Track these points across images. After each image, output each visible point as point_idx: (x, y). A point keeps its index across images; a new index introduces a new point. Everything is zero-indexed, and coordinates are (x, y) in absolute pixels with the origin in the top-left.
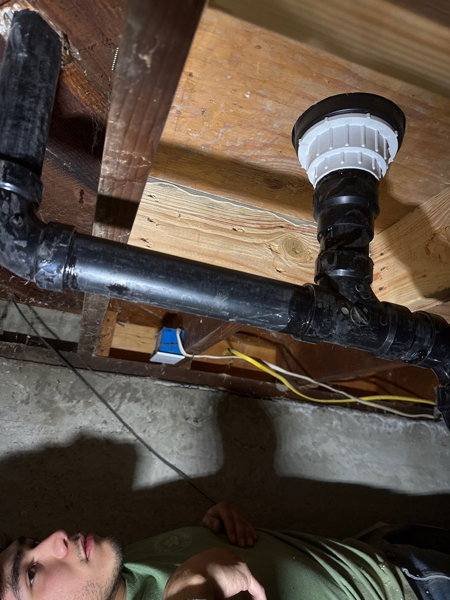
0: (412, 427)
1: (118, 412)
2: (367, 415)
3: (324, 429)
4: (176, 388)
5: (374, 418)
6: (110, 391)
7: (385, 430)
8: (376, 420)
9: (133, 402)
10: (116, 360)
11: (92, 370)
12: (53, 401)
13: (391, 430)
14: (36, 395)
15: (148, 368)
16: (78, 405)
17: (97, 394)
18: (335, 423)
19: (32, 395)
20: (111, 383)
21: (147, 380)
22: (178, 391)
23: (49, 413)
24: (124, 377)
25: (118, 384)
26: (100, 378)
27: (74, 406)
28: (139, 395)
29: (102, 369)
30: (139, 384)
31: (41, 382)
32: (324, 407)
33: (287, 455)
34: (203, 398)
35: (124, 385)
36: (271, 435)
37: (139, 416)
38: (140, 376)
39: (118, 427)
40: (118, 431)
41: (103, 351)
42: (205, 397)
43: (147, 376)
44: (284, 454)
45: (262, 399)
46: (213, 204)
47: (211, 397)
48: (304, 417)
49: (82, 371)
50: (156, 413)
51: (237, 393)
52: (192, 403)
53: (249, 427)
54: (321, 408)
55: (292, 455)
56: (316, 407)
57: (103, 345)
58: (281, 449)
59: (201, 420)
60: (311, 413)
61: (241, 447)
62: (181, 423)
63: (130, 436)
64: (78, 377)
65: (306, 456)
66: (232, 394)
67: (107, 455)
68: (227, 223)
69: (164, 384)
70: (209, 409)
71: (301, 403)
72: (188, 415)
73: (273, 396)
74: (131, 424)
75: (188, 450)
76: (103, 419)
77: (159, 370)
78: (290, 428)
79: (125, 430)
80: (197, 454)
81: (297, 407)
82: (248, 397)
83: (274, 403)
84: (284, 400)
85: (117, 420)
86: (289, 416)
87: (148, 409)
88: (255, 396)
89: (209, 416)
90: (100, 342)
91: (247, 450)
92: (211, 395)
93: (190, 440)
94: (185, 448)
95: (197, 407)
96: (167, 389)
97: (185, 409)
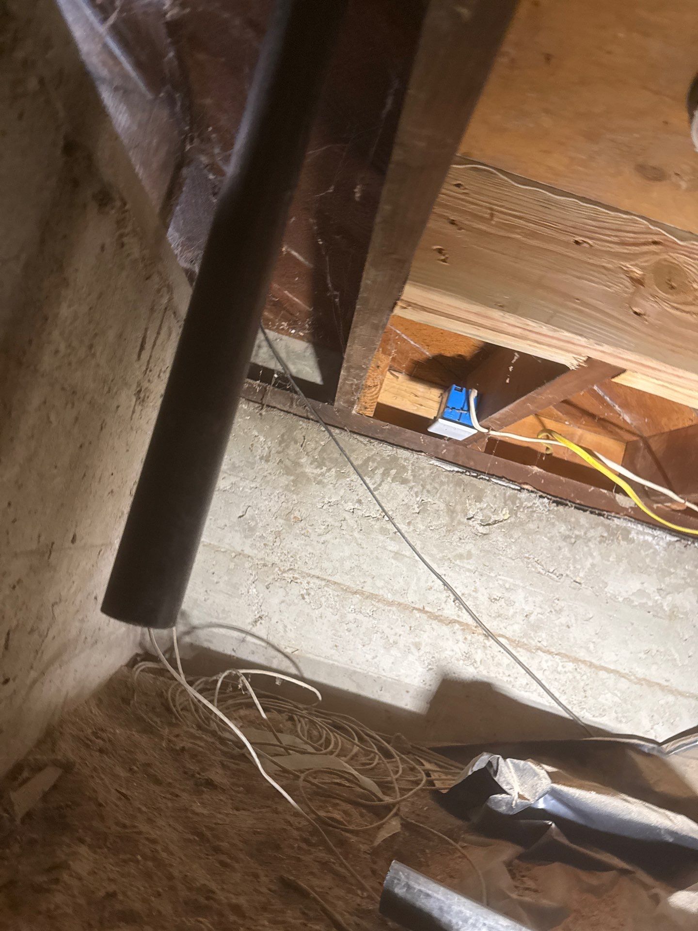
1: (375, 493)
3: (681, 573)
4: (459, 474)
6: (370, 463)
9: (398, 483)
10: (382, 422)
11: (350, 431)
12: (299, 463)
14: (278, 452)
15: (424, 441)
16: (328, 474)
17: (352, 464)
19: (273, 452)
20: (373, 452)
21: (420, 456)
22: (461, 479)
23: (292, 478)
24: (389, 447)
25: (381, 455)
26: (360, 443)
27: (323, 474)
28: (408, 475)
29: (362, 433)
30: (409, 461)
31: (286, 437)
32: (688, 540)
33: (614, 598)
34: (497, 495)
35: (388, 458)
36: (593, 565)
37: (404, 503)
38: (412, 450)
39: (374, 511)
40: (375, 516)
41: (366, 408)
42: (500, 494)
43: (421, 452)
44: (609, 595)
45: (588, 512)
46: (549, 200)
47: (509, 496)
48: (651, 551)
49: (337, 431)
50: (426, 502)
51: (550, 497)
52: (479, 499)
53: (560, 548)
54: (683, 541)
55: (621, 599)
56: (676, 539)
57: (368, 401)
58: (606, 587)
59: (489, 525)
60: (665, 546)
61: (543, 572)
62: (460, 523)
63: (390, 526)
64: (331, 437)
65: (642, 605)
66: (541, 497)
67: (358, 544)
68: (566, 231)
69: (444, 467)
70: (504, 512)
71: (652, 529)
72: (471, 513)
73: (607, 511)
74: (392, 510)
75: (465, 561)
76: (357, 498)
77: (437, 446)
78: (625, 561)
79: (383, 517)
80: (477, 568)
81: (643, 533)
82: (567, 505)
83: (607, 522)
84: (625, 519)
85: (375, 502)
86: (628, 544)
87: (417, 496)
88: (577, 506)
89: (501, 521)
90: (364, 396)
91: (553, 579)
92: (509, 492)
93: (469, 547)
94: (460, 557)
95: (485, 505)
96: (448, 473)
97: (468, 505)
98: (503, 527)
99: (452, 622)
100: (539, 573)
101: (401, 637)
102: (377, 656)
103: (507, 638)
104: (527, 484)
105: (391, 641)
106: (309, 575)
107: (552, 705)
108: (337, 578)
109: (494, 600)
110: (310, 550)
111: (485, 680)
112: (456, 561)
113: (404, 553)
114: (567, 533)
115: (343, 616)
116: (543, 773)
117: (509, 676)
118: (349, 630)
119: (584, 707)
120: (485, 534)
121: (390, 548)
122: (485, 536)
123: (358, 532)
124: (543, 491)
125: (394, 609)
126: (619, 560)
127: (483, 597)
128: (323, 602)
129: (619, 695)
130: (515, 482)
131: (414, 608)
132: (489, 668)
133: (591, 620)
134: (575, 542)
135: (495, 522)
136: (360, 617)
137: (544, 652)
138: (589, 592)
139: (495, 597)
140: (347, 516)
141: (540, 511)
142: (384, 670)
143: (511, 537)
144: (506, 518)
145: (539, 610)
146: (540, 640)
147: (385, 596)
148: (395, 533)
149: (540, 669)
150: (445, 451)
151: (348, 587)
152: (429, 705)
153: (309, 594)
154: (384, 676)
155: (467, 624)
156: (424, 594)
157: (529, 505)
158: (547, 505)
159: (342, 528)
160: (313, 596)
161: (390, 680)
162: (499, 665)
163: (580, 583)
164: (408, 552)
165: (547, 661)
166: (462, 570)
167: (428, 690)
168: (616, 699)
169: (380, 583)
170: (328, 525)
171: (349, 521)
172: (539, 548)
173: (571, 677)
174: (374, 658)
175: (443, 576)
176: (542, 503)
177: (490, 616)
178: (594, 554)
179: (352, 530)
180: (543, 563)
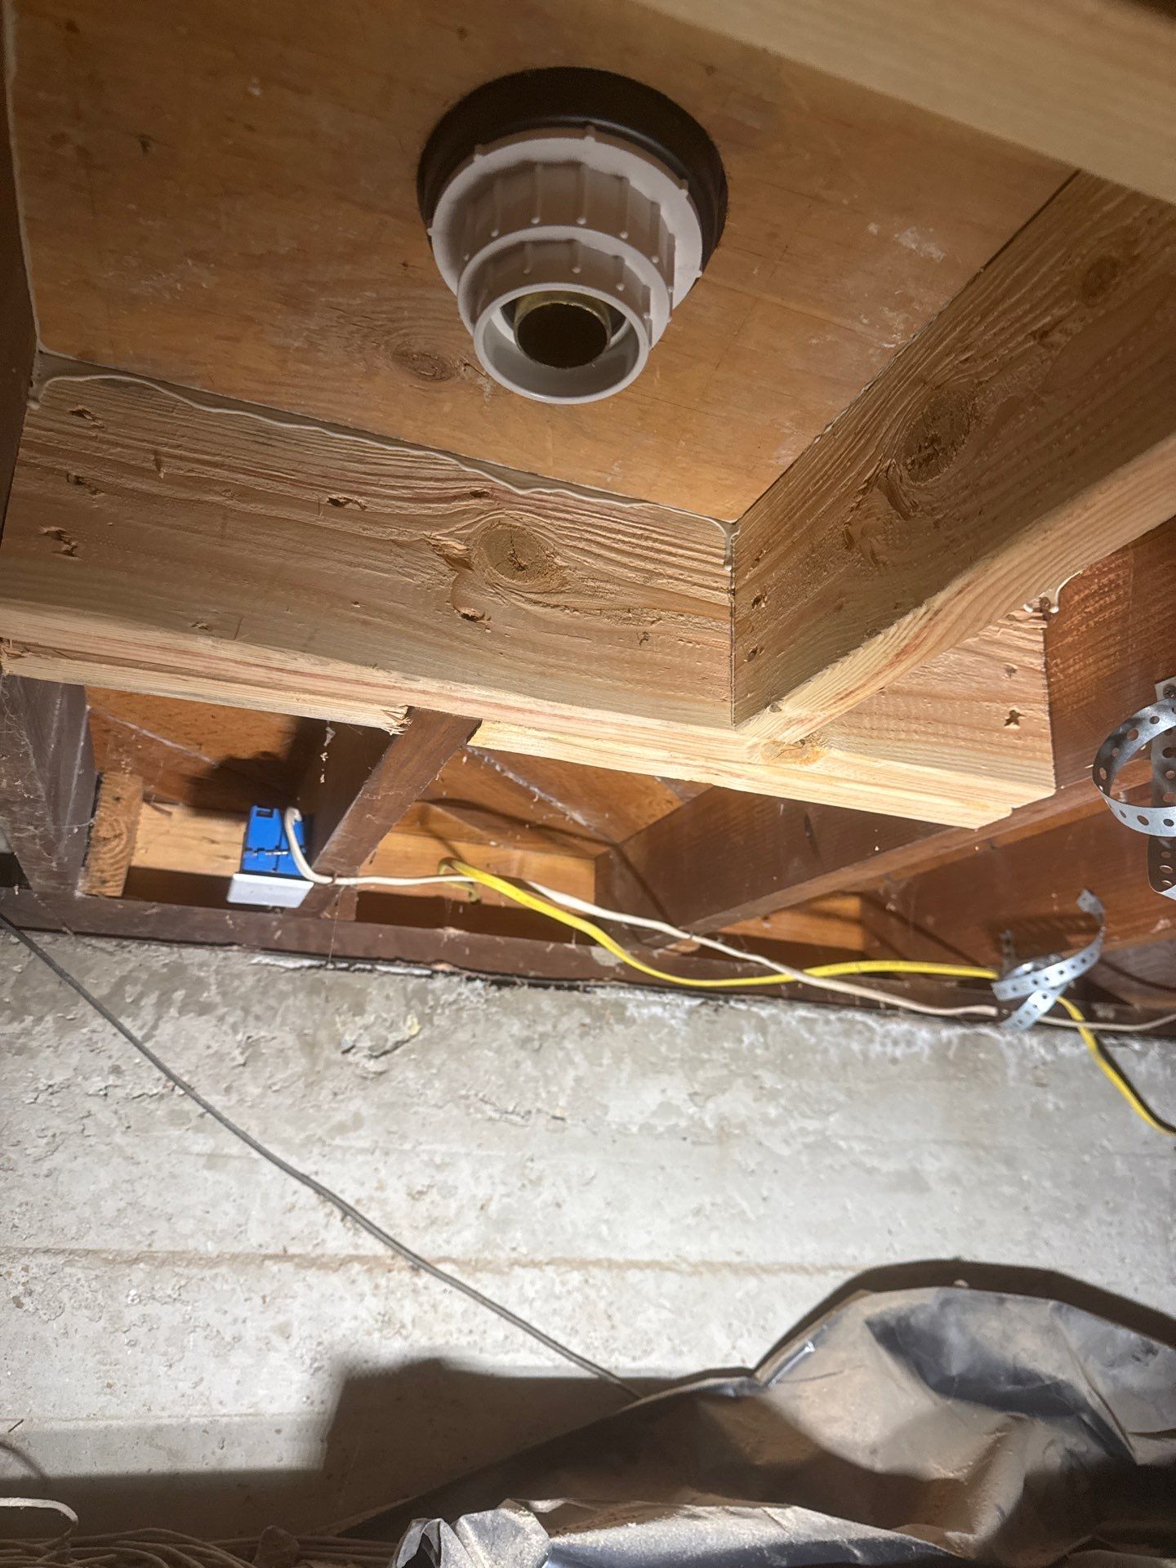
0: (955, 1041)
1: (148, 1045)
2: (832, 1016)
3: (720, 1057)
4: (313, 971)
5: (852, 1022)
6: (128, 988)
7: (885, 1053)
8: (860, 1027)
9: (192, 1014)
10: (142, 904)
11: (76, 933)
13: (898, 1052)
15: (234, 924)
16: (38, 1029)
17: (87, 997)
18: (747, 1039)
20: (131, 966)
21: (230, 953)
22: (318, 980)
24: (165, 949)
25: (148, 968)
26: (98, 954)
27: (26, 1032)
28: (211, 994)
29: (103, 931)
30: (209, 966)
32: (718, 999)
33: (623, 1130)
34: (391, 994)
35: (165, 970)
36: (578, 1080)
37: (211, 1051)
38: (213, 944)
39: (152, 1082)
40: (155, 1091)
41: (104, 882)
42: (396, 991)
43: (231, 944)
44: (614, 1127)
45: (552, 988)
46: (268, 431)
47: (414, 991)
48: (666, 1030)
49: (47, 938)
50: (258, 1040)
51: (484, 976)
52: (358, 1009)
53: (517, 1064)
54: (711, 1002)
55: (634, 1129)
56: (698, 1002)
57: (105, 867)
58: (606, 1114)
59: (385, 1053)
60: (685, 1017)
61: (496, 1116)
62: (329, 1064)
63: (189, 1105)
64: (33, 954)
65: (672, 1130)
66: (469, 979)
67: (126, 1158)
68: (312, 484)
69: (281, 963)
70: (409, 1023)
71: (659, 992)
72: (348, 1039)
73: (582, 980)
74: (189, 1072)
75: (352, 1135)
76: (110, 1063)
77: (264, 927)
78: (628, 1060)
79: (173, 1090)
80: (377, 1142)
81: (648, 1004)
82: (514, 984)
83: (586, 998)
84: (613, 987)
85: (150, 1063)
86: (627, 1027)
87: (235, 1032)
88: (533, 981)
89: (408, 1041)
90: (96, 859)
91: (514, 1124)
92: (412, 984)
93: (354, 1106)
94: (341, 1129)
95: (372, 1018)
96: (289, 974)
97: (339, 1026)
98: (412, 1051)
99: (345, 1262)
100: (490, 1119)
101: (249, 1324)
102: (202, 1380)
103: (454, 1261)
104: (440, 961)
105: (228, 1339)
106: (25, 1252)
107: (557, 1363)
108: (90, 1241)
109: (416, 1196)
110: (20, 1197)
111: (427, 1355)
112: (333, 1139)
113: (226, 1151)
114: (525, 1033)
115: (115, 1318)
116: (529, 1522)
117: (471, 1332)
118: (132, 1344)
119: (614, 1346)
120: (381, 1073)
121: (196, 1149)
122: (384, 1076)
123: (124, 1133)
124: (470, 969)
125: (223, 1270)
126: (618, 1059)
127: (396, 1196)
128: (66, 1300)
129: (668, 1305)
130: (419, 962)
131: (266, 1257)
132: (431, 1330)
133: (595, 1182)
134: (541, 1046)
135: (397, 1045)
136: (153, 1309)
137: (524, 1266)
138: (580, 1131)
139: (419, 1188)
140: (93, 1105)
141: (472, 1005)
142: (221, 1403)
143: (429, 1066)
144: (414, 1031)
145: (501, 1189)
146: (514, 1245)
147: (202, 1249)
148: (202, 1116)
149: (524, 1300)
150: (279, 933)
151: (119, 1253)
152: (326, 1445)
153: (30, 1293)
154: (224, 1415)
155: (376, 1258)
156: (281, 1224)
157: (451, 998)
158: (483, 992)
159: (86, 1133)
160: (40, 1294)
161: (237, 1419)
162: (448, 1317)
163: (562, 1119)
164: (236, 1147)
165: (532, 1283)
166: (348, 1156)
167: (319, 1414)
168: (665, 1315)
169: (185, 1226)
170: (54, 1136)
171: (99, 1116)
172: (482, 1073)
173: (580, 1298)
174: (196, 1385)
175: (313, 1177)
176: (473, 991)
177: (416, 1228)
178: (577, 1059)
179: (110, 1132)
180: (493, 1099)
